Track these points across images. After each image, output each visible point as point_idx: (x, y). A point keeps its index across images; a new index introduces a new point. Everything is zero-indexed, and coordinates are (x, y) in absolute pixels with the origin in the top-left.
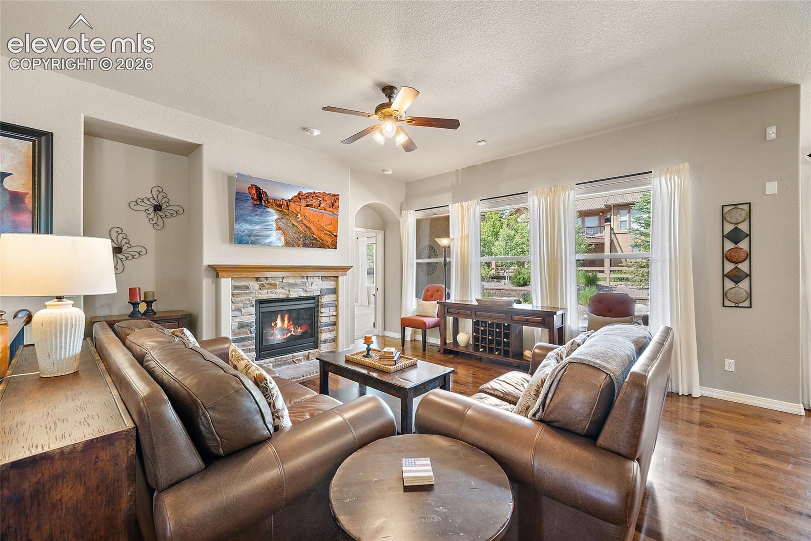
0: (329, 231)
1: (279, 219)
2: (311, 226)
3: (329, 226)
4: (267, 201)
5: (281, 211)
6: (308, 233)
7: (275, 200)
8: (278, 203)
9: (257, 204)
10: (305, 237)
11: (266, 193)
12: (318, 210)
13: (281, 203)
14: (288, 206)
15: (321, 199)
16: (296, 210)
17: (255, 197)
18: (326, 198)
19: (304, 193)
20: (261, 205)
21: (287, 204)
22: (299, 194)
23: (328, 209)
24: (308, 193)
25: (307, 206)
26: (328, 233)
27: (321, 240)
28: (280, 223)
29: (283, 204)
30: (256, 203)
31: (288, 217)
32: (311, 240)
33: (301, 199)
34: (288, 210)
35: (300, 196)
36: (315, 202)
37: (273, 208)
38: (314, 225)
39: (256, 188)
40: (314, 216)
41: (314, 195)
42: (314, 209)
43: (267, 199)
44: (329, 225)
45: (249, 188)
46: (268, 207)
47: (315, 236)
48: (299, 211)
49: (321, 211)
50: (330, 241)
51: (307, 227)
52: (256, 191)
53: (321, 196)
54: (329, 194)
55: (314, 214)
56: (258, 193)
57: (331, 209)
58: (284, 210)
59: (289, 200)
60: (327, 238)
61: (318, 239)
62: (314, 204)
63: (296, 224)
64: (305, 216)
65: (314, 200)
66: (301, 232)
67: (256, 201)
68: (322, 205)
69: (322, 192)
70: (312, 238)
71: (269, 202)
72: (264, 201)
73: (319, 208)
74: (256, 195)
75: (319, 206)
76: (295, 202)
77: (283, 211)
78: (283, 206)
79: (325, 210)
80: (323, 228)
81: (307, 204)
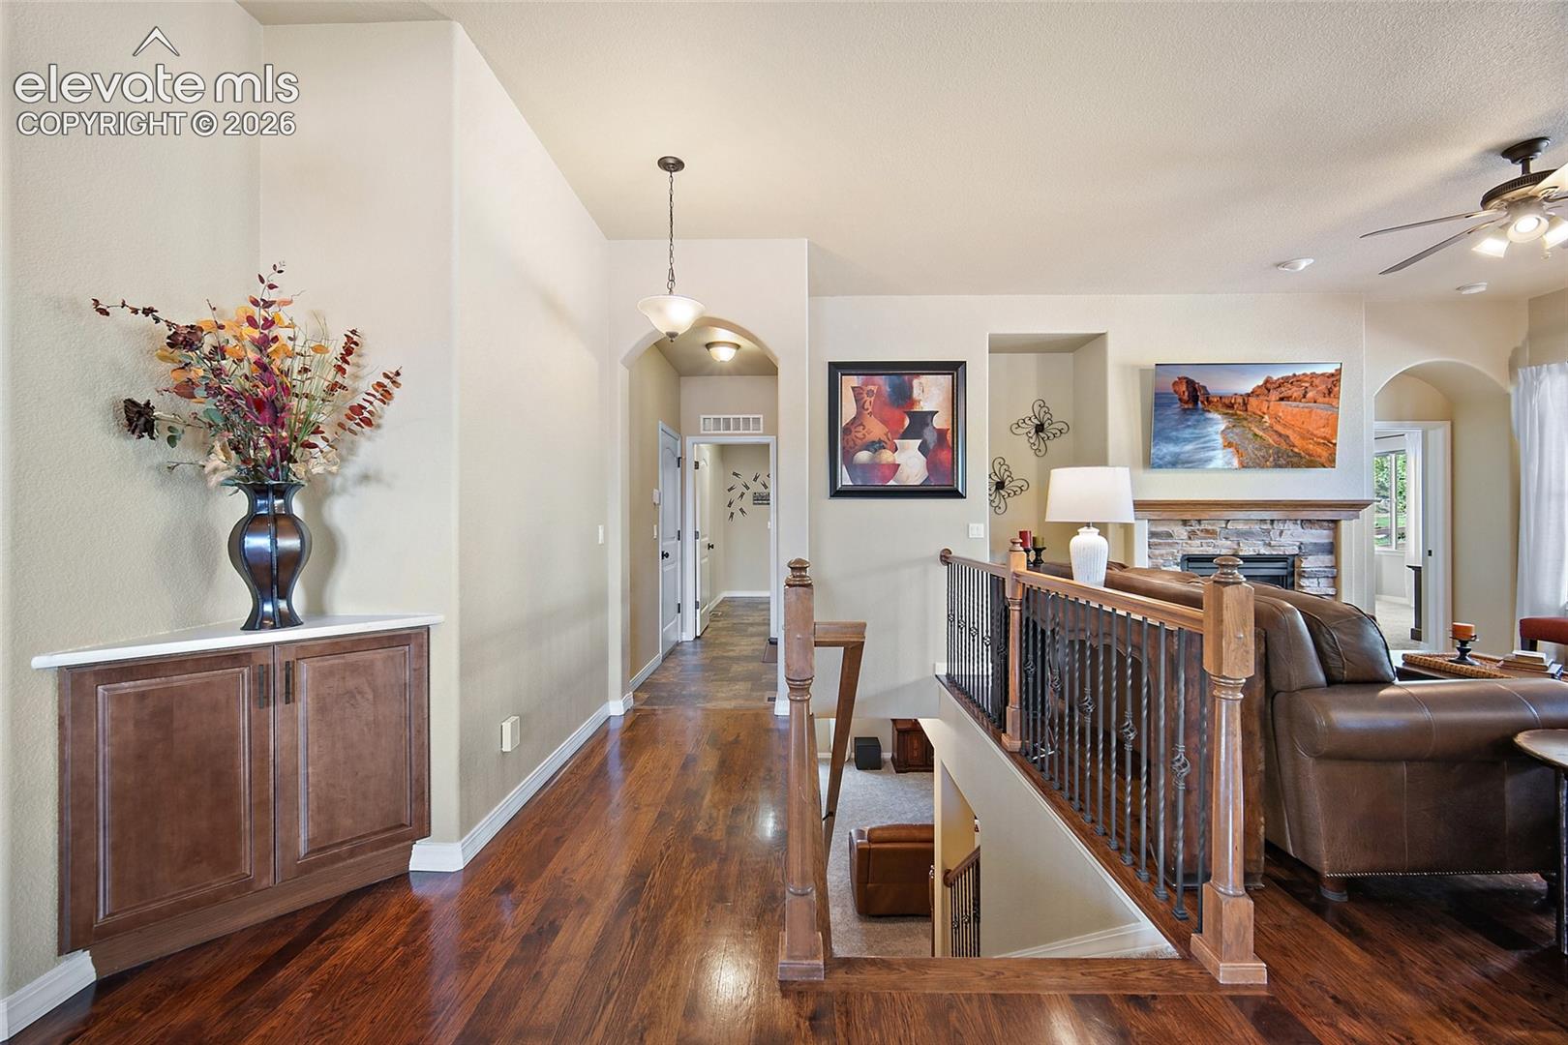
0: (1324, 438)
1: (1229, 428)
2: (1289, 432)
3: (1323, 430)
4: (1208, 400)
5: (1232, 415)
6: (1284, 446)
7: (1221, 398)
8: (1227, 402)
9: (1188, 409)
10: (1278, 452)
11: (1204, 388)
12: (1301, 405)
13: (1233, 401)
14: (1245, 404)
15: (1307, 385)
16: (1260, 410)
17: (1186, 397)
18: (1316, 381)
19: (1275, 378)
20: (1195, 408)
21: (1244, 400)
22: (1266, 382)
23: (1321, 399)
24: (1282, 378)
25: (1282, 399)
26: (1322, 441)
27: (1310, 455)
28: (1231, 435)
29: (1235, 403)
30: (1186, 407)
31: (1245, 423)
32: (1288, 456)
33: (1269, 391)
34: (1246, 410)
35: (1268, 386)
36: (1296, 392)
37: (1217, 411)
38: (1294, 431)
39: (1187, 382)
40: (1294, 416)
41: (1295, 379)
42: (1294, 404)
43: (1208, 398)
44: (1324, 427)
45: (1175, 384)
46: (1209, 411)
47: (1296, 450)
48: (1265, 410)
49: (1307, 405)
50: (1325, 454)
51: (1280, 435)
52: (1187, 387)
53: (1306, 379)
54: (1323, 375)
55: (1294, 412)
56: (1191, 389)
57: (1327, 400)
58: (1238, 412)
59: (1248, 395)
60: (1319, 450)
61: (1303, 454)
62: (1295, 395)
63: (1261, 433)
64: (1276, 418)
65: (1295, 389)
66: (1270, 446)
67: (1187, 403)
68: (1310, 395)
69: (1309, 373)
70: (1291, 454)
71: (1209, 402)
72: (1202, 402)
73: (1303, 400)
74: (1186, 394)
75: (1304, 397)
76: (1258, 396)
77: (1236, 414)
78: (1235, 407)
79: (1315, 402)
80: (1312, 434)
81: (1281, 396)
